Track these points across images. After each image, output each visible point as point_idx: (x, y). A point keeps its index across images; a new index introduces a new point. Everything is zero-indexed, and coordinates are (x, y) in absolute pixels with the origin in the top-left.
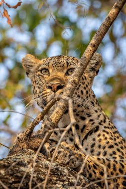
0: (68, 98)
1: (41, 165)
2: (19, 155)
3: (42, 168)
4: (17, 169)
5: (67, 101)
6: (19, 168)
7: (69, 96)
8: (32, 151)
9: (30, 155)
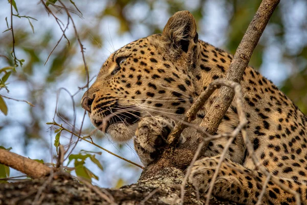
0: (233, 84)
1: (193, 194)
2: (157, 179)
3: (195, 197)
4: (155, 200)
5: (233, 88)
6: (158, 199)
7: (236, 81)
8: (179, 171)
9: (176, 177)
